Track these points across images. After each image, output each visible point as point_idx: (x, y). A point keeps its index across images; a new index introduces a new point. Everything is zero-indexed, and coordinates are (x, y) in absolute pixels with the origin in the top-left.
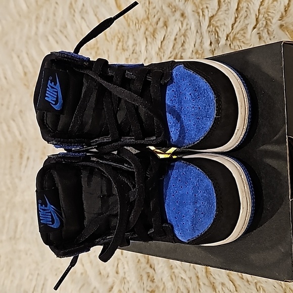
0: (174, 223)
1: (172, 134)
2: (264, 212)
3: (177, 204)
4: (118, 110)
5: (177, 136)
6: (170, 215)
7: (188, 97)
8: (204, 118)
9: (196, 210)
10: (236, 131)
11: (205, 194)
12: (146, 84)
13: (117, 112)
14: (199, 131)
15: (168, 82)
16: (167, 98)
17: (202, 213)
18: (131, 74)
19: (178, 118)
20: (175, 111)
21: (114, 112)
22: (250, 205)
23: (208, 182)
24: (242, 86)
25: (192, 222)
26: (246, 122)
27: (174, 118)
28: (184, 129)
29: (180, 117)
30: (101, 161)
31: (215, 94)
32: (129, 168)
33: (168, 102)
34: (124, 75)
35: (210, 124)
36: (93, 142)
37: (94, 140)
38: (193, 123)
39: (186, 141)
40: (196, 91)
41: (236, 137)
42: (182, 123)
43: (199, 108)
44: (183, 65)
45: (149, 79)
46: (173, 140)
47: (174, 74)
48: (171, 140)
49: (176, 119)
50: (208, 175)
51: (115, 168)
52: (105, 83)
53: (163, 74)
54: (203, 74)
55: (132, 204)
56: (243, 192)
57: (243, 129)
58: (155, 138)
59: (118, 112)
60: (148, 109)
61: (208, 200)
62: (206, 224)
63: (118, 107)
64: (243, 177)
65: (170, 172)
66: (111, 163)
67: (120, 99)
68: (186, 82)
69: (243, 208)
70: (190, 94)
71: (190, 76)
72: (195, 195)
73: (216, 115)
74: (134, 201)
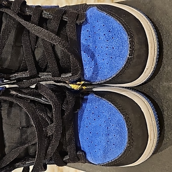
0: (86, 150)
1: (86, 71)
2: (165, 140)
3: (91, 135)
4: (35, 48)
5: (91, 73)
6: (84, 144)
7: (102, 38)
8: (118, 58)
9: (108, 141)
10: (145, 69)
11: (117, 128)
12: (63, 24)
13: (34, 50)
14: (112, 69)
15: (83, 23)
16: (82, 37)
17: (114, 144)
18: (48, 13)
19: (93, 56)
20: (89, 50)
21: (32, 49)
22: (156, 137)
23: (120, 117)
24: (152, 28)
25: (104, 151)
26: (155, 62)
27: (89, 56)
28: (98, 67)
29: (94, 56)
30: (20, 95)
31: (128, 35)
32: (46, 101)
33: (83, 41)
34: (41, 15)
35: (122, 63)
36: (12, 77)
37: (14, 75)
38: (106, 62)
39: (99, 78)
40: (110, 31)
41: (145, 75)
42: (96, 62)
43: (113, 48)
44: (96, 8)
45: (65, 19)
46: (86, 76)
47: (88, 15)
48: (85, 77)
49: (91, 57)
50: (119, 110)
51: (33, 101)
52: (23, 22)
53: (79, 14)
54: (116, 16)
55: (49, 138)
56: (151, 126)
57: (152, 68)
58: (71, 75)
59: (36, 50)
60: (66, 48)
61: (120, 133)
62: (117, 153)
63: (35, 45)
64: (150, 112)
65: (83, 105)
66: (29, 97)
67: (37, 38)
68: (100, 23)
69: (151, 140)
70: (104, 35)
71: (103, 17)
72: (108, 128)
73: (129, 55)
74: (52, 135)
